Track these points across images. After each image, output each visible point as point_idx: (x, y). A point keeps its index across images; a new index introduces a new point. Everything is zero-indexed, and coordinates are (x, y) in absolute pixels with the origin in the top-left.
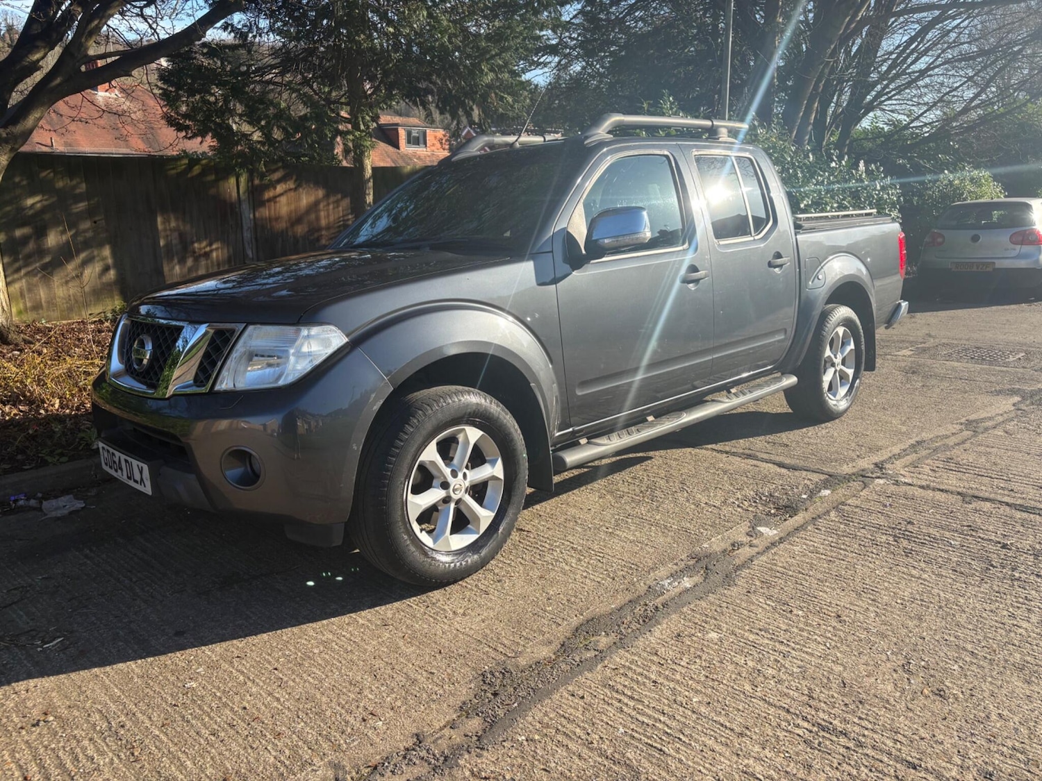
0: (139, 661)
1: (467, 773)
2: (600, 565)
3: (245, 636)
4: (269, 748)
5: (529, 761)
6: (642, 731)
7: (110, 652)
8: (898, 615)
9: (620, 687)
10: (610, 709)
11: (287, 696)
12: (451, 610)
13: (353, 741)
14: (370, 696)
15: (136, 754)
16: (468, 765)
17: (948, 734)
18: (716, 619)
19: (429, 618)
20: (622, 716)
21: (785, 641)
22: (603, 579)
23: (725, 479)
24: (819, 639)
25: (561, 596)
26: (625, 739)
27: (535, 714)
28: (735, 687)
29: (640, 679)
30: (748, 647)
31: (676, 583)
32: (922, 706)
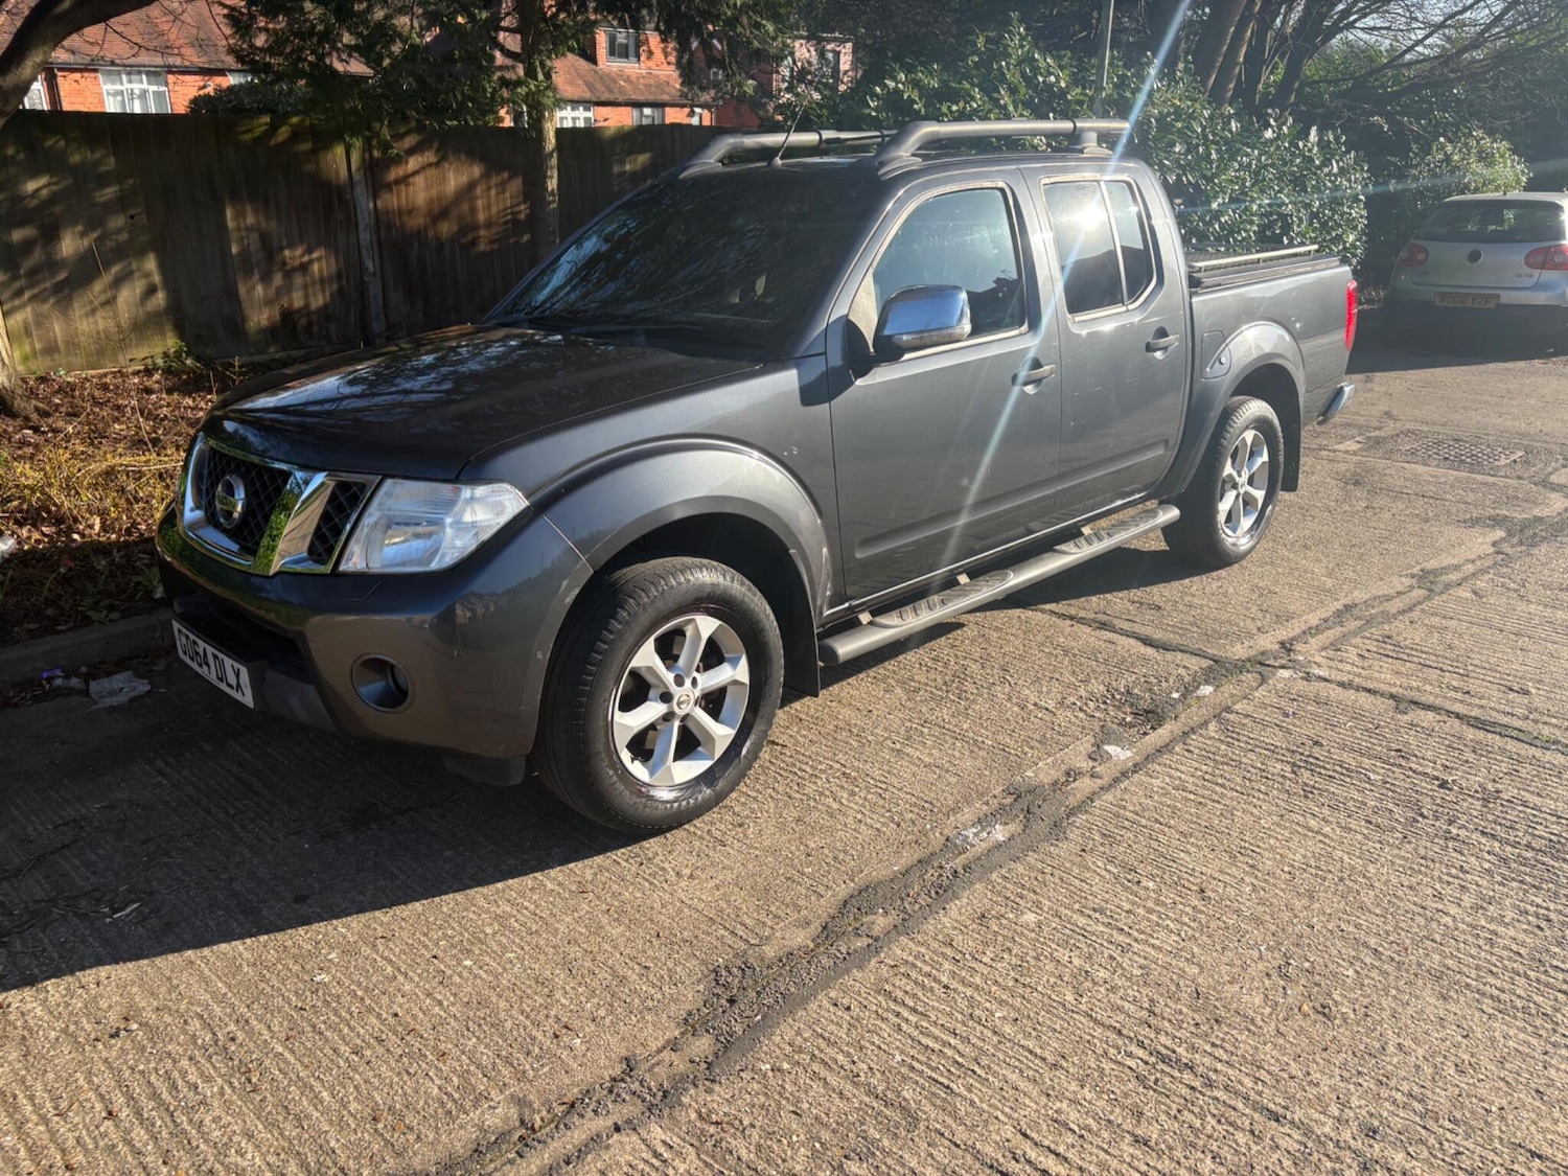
0: (248, 941)
1: (693, 1116)
2: (881, 802)
3: (392, 905)
4: (431, 1074)
5: (775, 1100)
6: (924, 1059)
7: (206, 925)
8: (1283, 891)
9: (899, 994)
10: (884, 1026)
11: (452, 999)
12: (673, 869)
13: (542, 1066)
14: (563, 1001)
15: (254, 1080)
16: (694, 1104)
17: (1327, 1071)
18: (1035, 892)
19: (642, 882)
20: (899, 1037)
21: (1126, 929)
22: (884, 824)
23: (1066, 663)
24: (1171, 925)
25: (826, 851)
26: (903, 1070)
27: (784, 1033)
28: (1053, 996)
29: (926, 982)
30: (1077, 937)
31: (985, 834)
32: (1298, 1029)
